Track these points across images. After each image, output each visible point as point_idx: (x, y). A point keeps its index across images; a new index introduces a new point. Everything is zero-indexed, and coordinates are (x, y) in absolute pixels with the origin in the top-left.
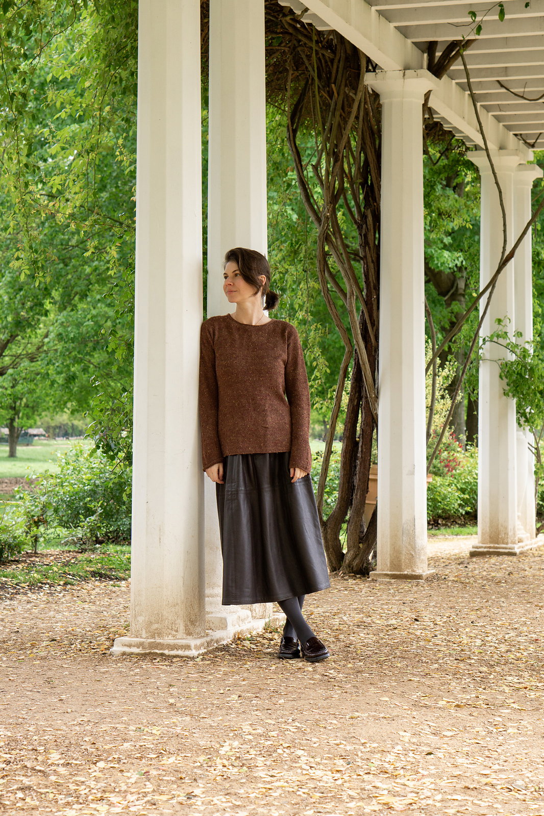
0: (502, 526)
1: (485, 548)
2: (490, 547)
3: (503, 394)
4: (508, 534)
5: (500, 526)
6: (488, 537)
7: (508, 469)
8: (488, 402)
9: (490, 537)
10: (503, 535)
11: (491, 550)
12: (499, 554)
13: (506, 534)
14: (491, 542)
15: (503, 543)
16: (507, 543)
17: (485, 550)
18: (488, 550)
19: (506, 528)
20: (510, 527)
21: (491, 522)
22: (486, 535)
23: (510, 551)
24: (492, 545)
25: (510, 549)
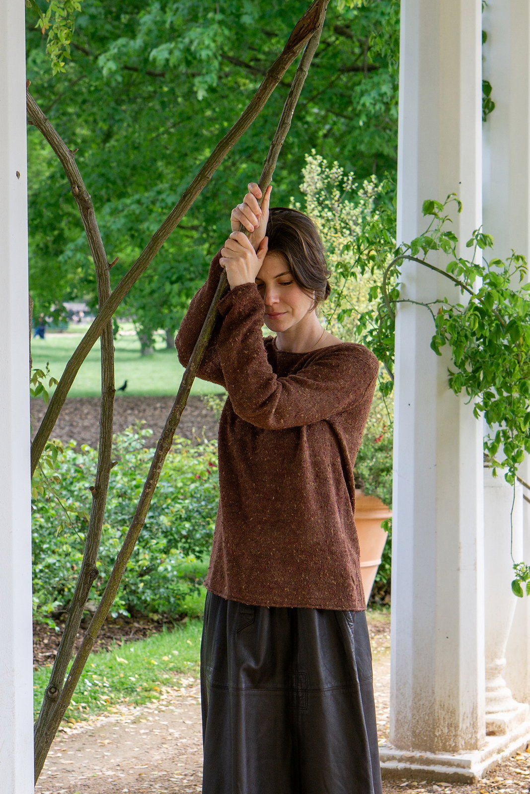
0: (442, 707)
1: (401, 760)
2: (412, 760)
3: (447, 383)
4: (457, 727)
5: (437, 707)
6: (409, 733)
7: (459, 570)
8: (412, 405)
9: (414, 732)
10: (446, 730)
11: (415, 767)
12: (432, 778)
13: (453, 726)
14: (416, 746)
15: (445, 749)
16: (454, 750)
17: (401, 766)
18: (407, 765)
19: (453, 712)
20: (464, 709)
21: (417, 696)
22: (406, 727)
23: (460, 771)
24: (417, 754)
25: (458, 766)
